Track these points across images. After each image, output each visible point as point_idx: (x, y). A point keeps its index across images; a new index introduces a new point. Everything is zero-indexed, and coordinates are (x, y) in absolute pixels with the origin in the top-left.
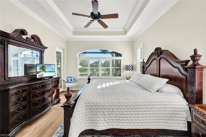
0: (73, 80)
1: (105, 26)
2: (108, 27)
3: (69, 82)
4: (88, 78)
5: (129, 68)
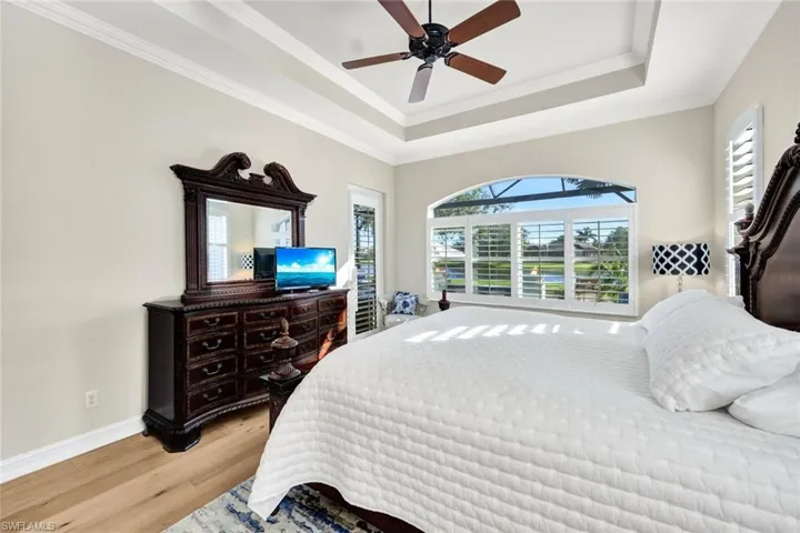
0: (411, 306)
1: (491, 74)
2: (505, 72)
3: (397, 309)
4: (441, 298)
5: (675, 260)
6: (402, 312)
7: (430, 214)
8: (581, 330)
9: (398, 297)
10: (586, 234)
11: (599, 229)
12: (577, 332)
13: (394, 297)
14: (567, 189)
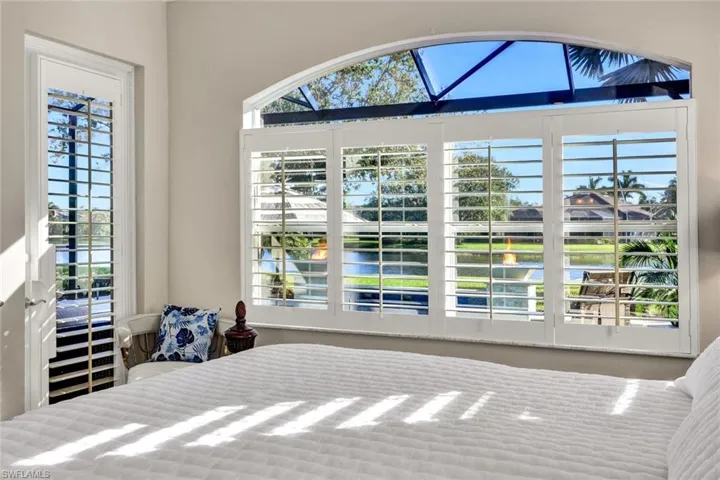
0: (199, 340)
3: (164, 349)
6: (176, 357)
7: (252, 120)
8: (533, 413)
9: (170, 319)
10: (625, 185)
11: (615, 158)
12: (525, 417)
13: (159, 320)
14: (577, 86)
